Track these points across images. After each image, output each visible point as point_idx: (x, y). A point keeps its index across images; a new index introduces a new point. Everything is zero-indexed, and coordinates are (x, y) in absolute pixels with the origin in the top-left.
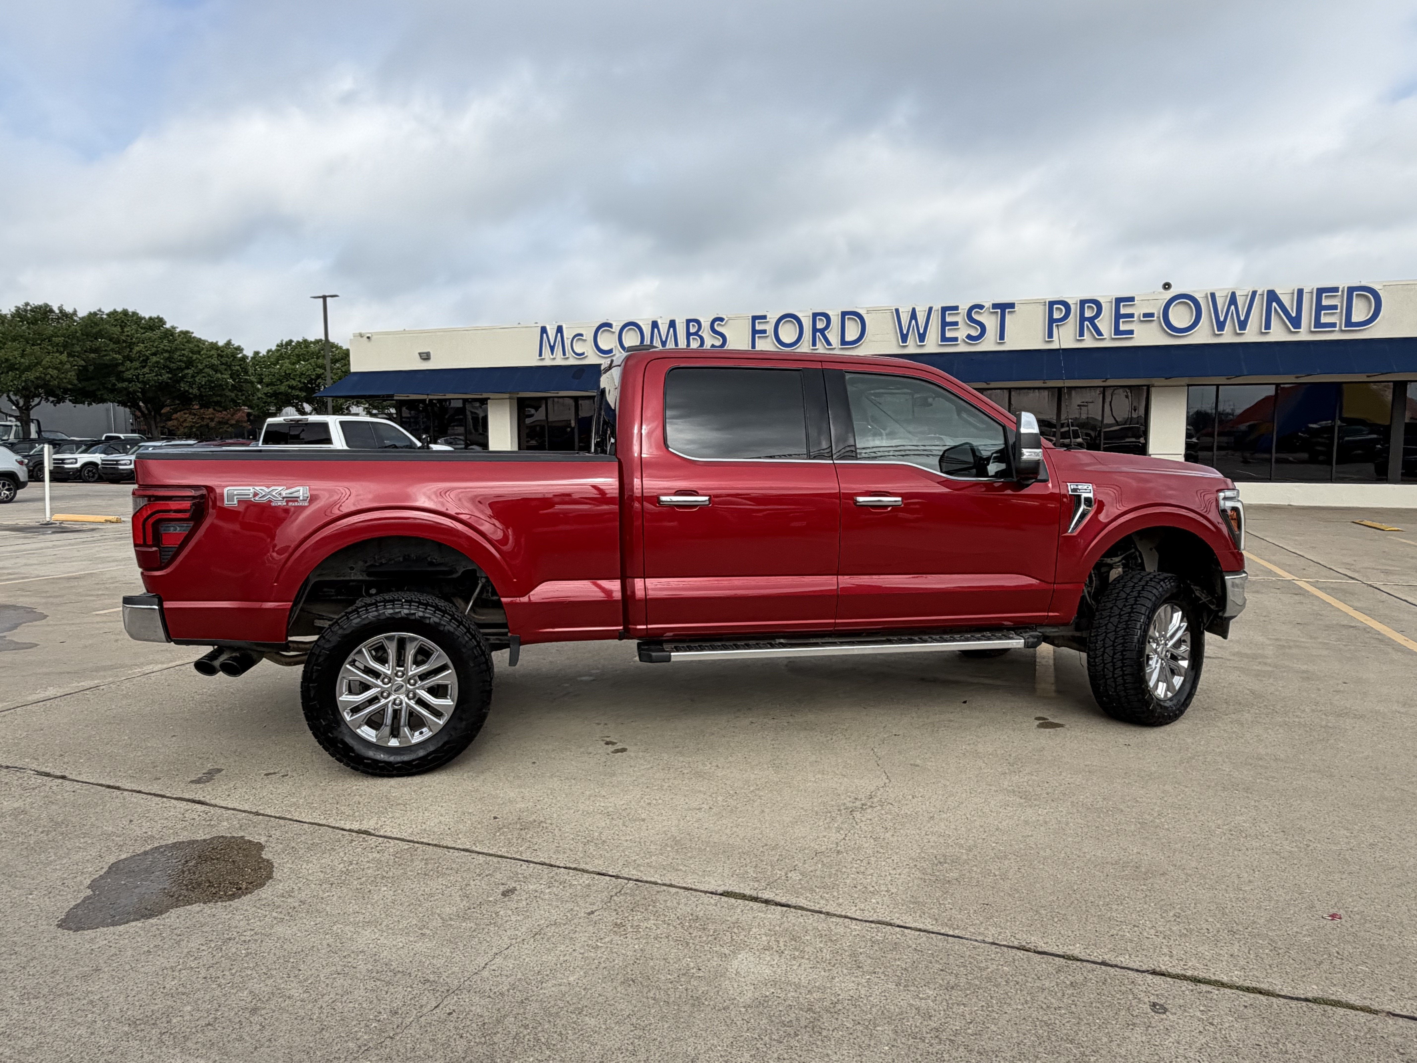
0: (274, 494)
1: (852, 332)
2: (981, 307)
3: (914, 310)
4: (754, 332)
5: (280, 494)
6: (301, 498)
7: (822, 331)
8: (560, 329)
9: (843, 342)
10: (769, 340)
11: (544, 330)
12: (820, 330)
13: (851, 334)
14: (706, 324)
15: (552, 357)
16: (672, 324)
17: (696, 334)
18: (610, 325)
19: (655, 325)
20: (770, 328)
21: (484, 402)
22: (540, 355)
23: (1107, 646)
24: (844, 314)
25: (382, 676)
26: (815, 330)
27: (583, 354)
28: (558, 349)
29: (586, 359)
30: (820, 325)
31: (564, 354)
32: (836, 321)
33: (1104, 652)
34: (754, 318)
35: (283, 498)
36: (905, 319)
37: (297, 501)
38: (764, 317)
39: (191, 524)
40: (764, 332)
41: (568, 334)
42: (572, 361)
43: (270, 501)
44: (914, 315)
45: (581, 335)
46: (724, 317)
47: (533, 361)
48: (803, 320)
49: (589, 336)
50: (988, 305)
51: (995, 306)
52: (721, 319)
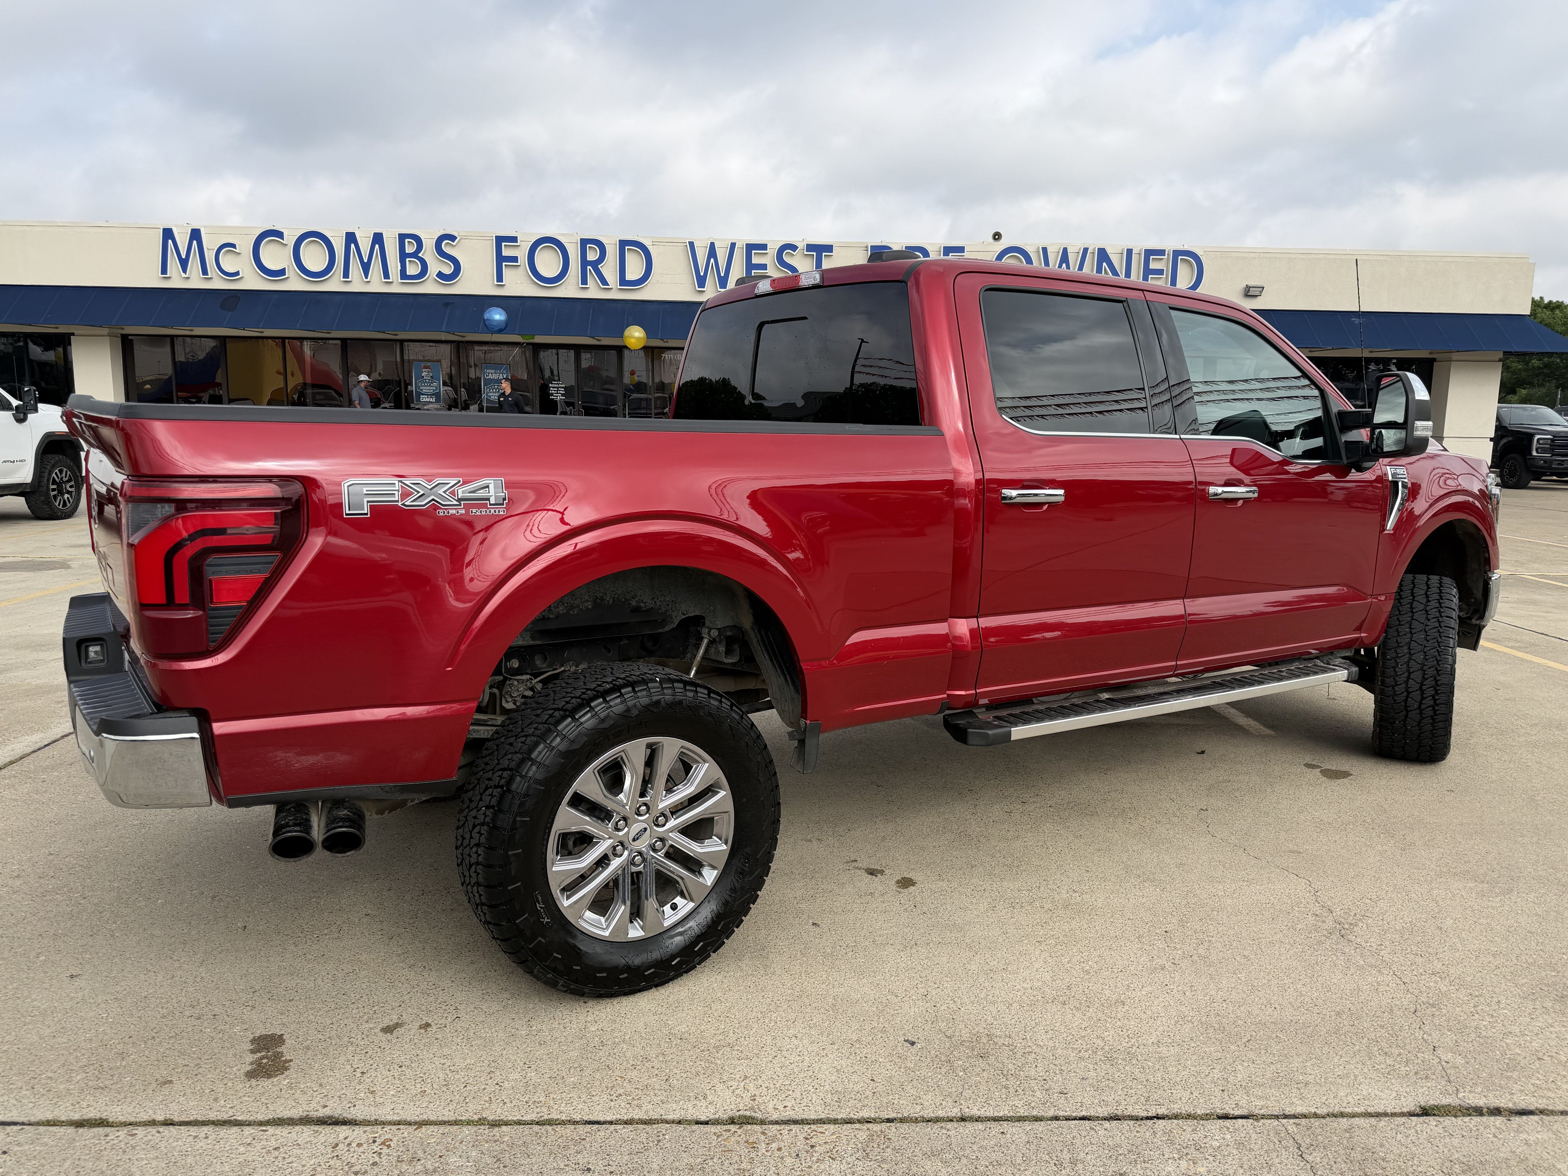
0: (441, 492)
1: (634, 269)
2: (793, 247)
3: (712, 244)
4: (501, 259)
5: (453, 493)
6: (493, 501)
7: (595, 264)
8: (196, 235)
9: (623, 281)
10: (520, 271)
11: (168, 234)
12: (592, 263)
13: (634, 272)
14: (429, 244)
15: (183, 275)
16: (378, 238)
17: (415, 255)
18: (280, 234)
19: (351, 238)
20: (522, 253)
21: (63, 341)
22: (164, 270)
23: (1411, 670)
24: (623, 244)
25: (616, 818)
26: (584, 263)
27: (237, 273)
28: (194, 264)
29: (242, 281)
30: (592, 256)
31: (205, 272)
32: (612, 252)
33: (1409, 678)
34: (500, 240)
35: (459, 500)
36: (702, 255)
37: (485, 506)
38: (514, 239)
39: (275, 557)
40: (515, 259)
41: (210, 244)
42: (218, 283)
43: (435, 508)
44: (712, 252)
45: (234, 246)
46: (455, 234)
47: (151, 279)
48: (567, 246)
49: (245, 246)
50: (801, 246)
51: (810, 247)
52: (452, 238)
